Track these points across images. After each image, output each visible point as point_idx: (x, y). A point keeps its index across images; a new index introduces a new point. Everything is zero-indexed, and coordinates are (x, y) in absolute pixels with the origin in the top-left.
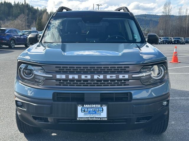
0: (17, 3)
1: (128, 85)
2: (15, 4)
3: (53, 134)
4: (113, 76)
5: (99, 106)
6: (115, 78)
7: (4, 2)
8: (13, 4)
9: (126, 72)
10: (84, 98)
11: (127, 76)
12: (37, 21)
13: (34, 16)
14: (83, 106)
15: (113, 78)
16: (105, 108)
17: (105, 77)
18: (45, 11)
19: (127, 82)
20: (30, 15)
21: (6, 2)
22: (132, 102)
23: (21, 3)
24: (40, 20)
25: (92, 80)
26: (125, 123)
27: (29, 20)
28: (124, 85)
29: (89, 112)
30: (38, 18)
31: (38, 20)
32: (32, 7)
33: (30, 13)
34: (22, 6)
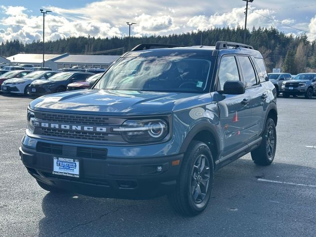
0: (257, 29)
1: (107, 140)
2: (254, 32)
3: (76, 197)
4: (90, 128)
5: (72, 160)
6: (92, 130)
7: (238, 29)
8: (251, 31)
9: (105, 125)
10: (62, 150)
11: (104, 130)
12: (286, 58)
13: (284, 49)
14: (58, 159)
15: (90, 130)
16: (78, 164)
17: (82, 128)
18: (304, 39)
19: (106, 137)
20: (277, 48)
21: (240, 29)
22: (107, 160)
23: (264, 29)
24: (292, 55)
25: (71, 130)
26: (108, 186)
27: (274, 56)
28: (103, 140)
29: (63, 166)
30: (288, 52)
31: (288, 55)
32: (282, 35)
33: (278, 44)
34: (265, 33)
